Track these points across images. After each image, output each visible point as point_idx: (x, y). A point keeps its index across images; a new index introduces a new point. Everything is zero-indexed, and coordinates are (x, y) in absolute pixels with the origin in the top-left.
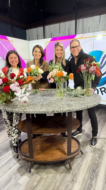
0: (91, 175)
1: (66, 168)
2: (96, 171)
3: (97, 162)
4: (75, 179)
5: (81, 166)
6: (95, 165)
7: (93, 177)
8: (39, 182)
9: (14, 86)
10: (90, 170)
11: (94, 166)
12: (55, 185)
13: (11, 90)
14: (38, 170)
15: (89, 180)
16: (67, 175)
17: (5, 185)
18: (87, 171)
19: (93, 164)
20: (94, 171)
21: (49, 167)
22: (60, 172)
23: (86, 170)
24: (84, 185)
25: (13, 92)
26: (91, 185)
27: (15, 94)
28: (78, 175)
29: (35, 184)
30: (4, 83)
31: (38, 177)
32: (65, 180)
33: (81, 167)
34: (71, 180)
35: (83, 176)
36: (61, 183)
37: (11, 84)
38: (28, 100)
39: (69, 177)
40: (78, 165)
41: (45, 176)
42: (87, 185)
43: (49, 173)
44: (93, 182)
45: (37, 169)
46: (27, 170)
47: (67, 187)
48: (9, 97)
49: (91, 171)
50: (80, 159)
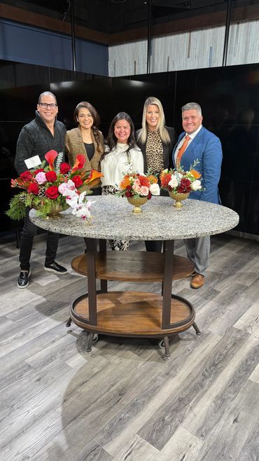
0: (206, 370)
1: (160, 353)
2: (219, 366)
3: (226, 351)
4: (172, 372)
5: (190, 354)
6: (221, 355)
7: (210, 374)
8: (104, 368)
9: (66, 188)
10: (206, 363)
11: (217, 357)
12: (132, 376)
13: (60, 194)
14: (104, 350)
15: (200, 378)
16: (159, 364)
17: (44, 365)
18: (200, 364)
19: (216, 354)
20: (215, 365)
21: (127, 348)
22: (147, 359)
23: (198, 361)
24: (187, 383)
25: (64, 199)
26: (202, 386)
27: (68, 201)
28: (180, 367)
29: (96, 370)
30: (48, 182)
31: (103, 361)
32: (153, 371)
33: (190, 356)
34: (163, 373)
35: (190, 370)
36: (144, 375)
37: (62, 183)
38: (89, 214)
39: (161, 368)
40: (185, 352)
41: (117, 361)
42: (194, 383)
43: (125, 358)
44: (207, 382)
45: (104, 347)
46: (84, 347)
47: (154, 381)
48: (57, 207)
49: (208, 364)
50: (193, 342)
